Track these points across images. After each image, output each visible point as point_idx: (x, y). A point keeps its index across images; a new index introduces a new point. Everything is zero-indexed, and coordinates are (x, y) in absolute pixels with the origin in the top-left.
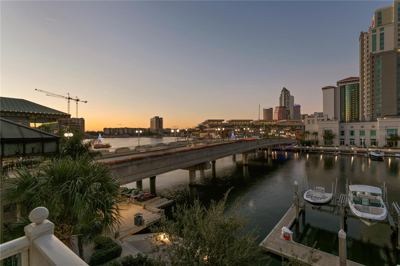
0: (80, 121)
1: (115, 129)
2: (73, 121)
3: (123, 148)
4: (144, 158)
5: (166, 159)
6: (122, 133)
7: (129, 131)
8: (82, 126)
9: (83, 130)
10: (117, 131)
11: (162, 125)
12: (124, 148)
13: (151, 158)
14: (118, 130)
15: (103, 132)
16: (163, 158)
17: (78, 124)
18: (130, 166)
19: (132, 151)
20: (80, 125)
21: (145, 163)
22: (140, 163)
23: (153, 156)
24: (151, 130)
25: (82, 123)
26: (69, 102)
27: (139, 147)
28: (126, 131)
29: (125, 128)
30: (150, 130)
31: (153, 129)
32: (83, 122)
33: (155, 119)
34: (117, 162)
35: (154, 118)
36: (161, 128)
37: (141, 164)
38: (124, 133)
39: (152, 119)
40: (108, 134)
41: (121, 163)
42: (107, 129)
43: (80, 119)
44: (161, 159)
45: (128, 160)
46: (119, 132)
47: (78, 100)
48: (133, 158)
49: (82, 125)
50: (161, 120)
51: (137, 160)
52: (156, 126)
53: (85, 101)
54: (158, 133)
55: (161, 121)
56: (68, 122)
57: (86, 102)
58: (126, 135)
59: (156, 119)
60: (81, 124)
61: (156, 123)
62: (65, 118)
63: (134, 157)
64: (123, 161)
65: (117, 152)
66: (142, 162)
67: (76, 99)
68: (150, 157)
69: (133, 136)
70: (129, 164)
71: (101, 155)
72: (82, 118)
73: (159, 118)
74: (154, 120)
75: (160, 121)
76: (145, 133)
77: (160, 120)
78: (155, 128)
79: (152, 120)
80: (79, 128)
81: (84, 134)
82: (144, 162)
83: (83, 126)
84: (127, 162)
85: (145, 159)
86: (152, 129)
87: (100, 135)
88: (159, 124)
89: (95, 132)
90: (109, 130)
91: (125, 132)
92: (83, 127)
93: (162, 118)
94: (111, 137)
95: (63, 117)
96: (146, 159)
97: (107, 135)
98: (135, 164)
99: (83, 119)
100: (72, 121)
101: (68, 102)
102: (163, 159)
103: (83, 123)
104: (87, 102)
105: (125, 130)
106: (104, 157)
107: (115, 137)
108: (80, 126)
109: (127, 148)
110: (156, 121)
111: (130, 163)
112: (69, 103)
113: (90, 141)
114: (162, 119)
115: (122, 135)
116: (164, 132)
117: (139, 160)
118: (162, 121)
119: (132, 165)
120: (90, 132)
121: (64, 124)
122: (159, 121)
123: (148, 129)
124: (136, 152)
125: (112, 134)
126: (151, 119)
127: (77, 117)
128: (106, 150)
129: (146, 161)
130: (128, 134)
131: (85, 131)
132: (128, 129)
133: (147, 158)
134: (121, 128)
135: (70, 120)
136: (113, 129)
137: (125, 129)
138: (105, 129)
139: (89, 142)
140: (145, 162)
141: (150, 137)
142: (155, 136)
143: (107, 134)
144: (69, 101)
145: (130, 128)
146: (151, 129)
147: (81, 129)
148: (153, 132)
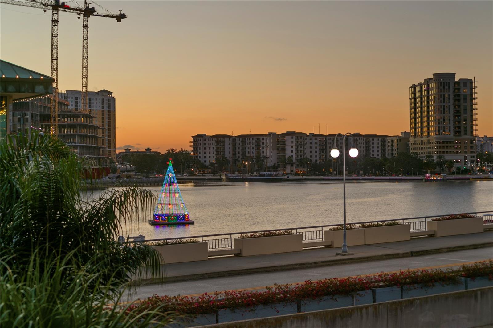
0: (97, 107)
1: (244, 138)
2: (70, 107)
3: (270, 234)
4: (363, 289)
5: (476, 297)
6: (272, 157)
7: (308, 150)
8: (106, 127)
9: (110, 144)
10: (251, 152)
11: (471, 119)
12: (276, 235)
13: (397, 289)
14: (258, 145)
15: (187, 153)
16: (461, 290)
17: (89, 117)
18: (292, 322)
19: (312, 248)
20: (97, 122)
21: (364, 311)
22: (342, 311)
23: (405, 278)
24: (415, 143)
25: (107, 112)
26: (55, 22)
27: (345, 228)
28: (290, 151)
29: (288, 133)
30: (408, 145)
31: (425, 139)
32: (109, 108)
33: (433, 85)
34: (233, 299)
35: (428, 81)
36: (465, 134)
37: (346, 315)
38: (284, 162)
39: (418, 89)
40: (212, 164)
41: (254, 304)
42: (207, 142)
43: (97, 93)
44: (446, 297)
45: (285, 293)
46: (258, 157)
47: (88, 12)
48: (309, 283)
49: (103, 122)
50: (464, 91)
51: (327, 294)
52: (440, 122)
53: (118, 13)
54: (448, 157)
55: (465, 99)
56: (52, 110)
57: (120, 17)
58: (294, 168)
59: (438, 88)
60: (101, 116)
61: (441, 109)
62: (33, 92)
63: (314, 280)
64: (260, 294)
65: (244, 254)
66: (353, 310)
67: (82, 6)
68: (395, 285)
69: (324, 174)
70: (289, 312)
71: (155, 266)
72: (105, 93)
73: (457, 79)
74: (428, 90)
75: (459, 95)
76: (386, 159)
77: (459, 90)
78: (432, 134)
79: (421, 91)
80: (93, 137)
81: (112, 162)
82: (361, 309)
83: (109, 129)
84: (280, 300)
85: (369, 291)
86: (418, 139)
87: (170, 167)
88: (457, 113)
89: (158, 153)
90: (218, 142)
91: (288, 153)
92: (107, 133)
93: (471, 82)
94: (224, 177)
95: (23, 89)
96: (374, 293)
97: (206, 167)
98: (315, 315)
99: (111, 93)
100: (64, 104)
101: (53, 21)
102: (459, 297)
103: (109, 111)
104: (122, 16)
105: (288, 143)
106: (169, 273)
107: (243, 180)
108: (96, 128)
109: (287, 233)
110: (441, 98)
111: (296, 306)
112: (55, 28)
113: (108, 197)
114: (469, 84)
115: (275, 168)
116: (480, 156)
117: (336, 296)
118: (471, 97)
119: (303, 318)
120: (138, 154)
121: (39, 118)
122: (457, 97)
123: (399, 139)
124: (330, 255)
125: (228, 162)
126: (414, 86)
127: (86, 86)
128: (193, 242)
129: (374, 301)
130: (302, 162)
131: (115, 151)
132: (300, 137)
133: (378, 290)
134: (270, 134)
135: (59, 102)
136: (234, 140)
137: (287, 138)
138: (198, 139)
139: (106, 201)
140: (367, 307)
141: (411, 180)
142: (433, 173)
143: (207, 164)
144: (55, 17)
145: (312, 135)
146: (412, 139)
147: (100, 141)
148: (422, 157)
